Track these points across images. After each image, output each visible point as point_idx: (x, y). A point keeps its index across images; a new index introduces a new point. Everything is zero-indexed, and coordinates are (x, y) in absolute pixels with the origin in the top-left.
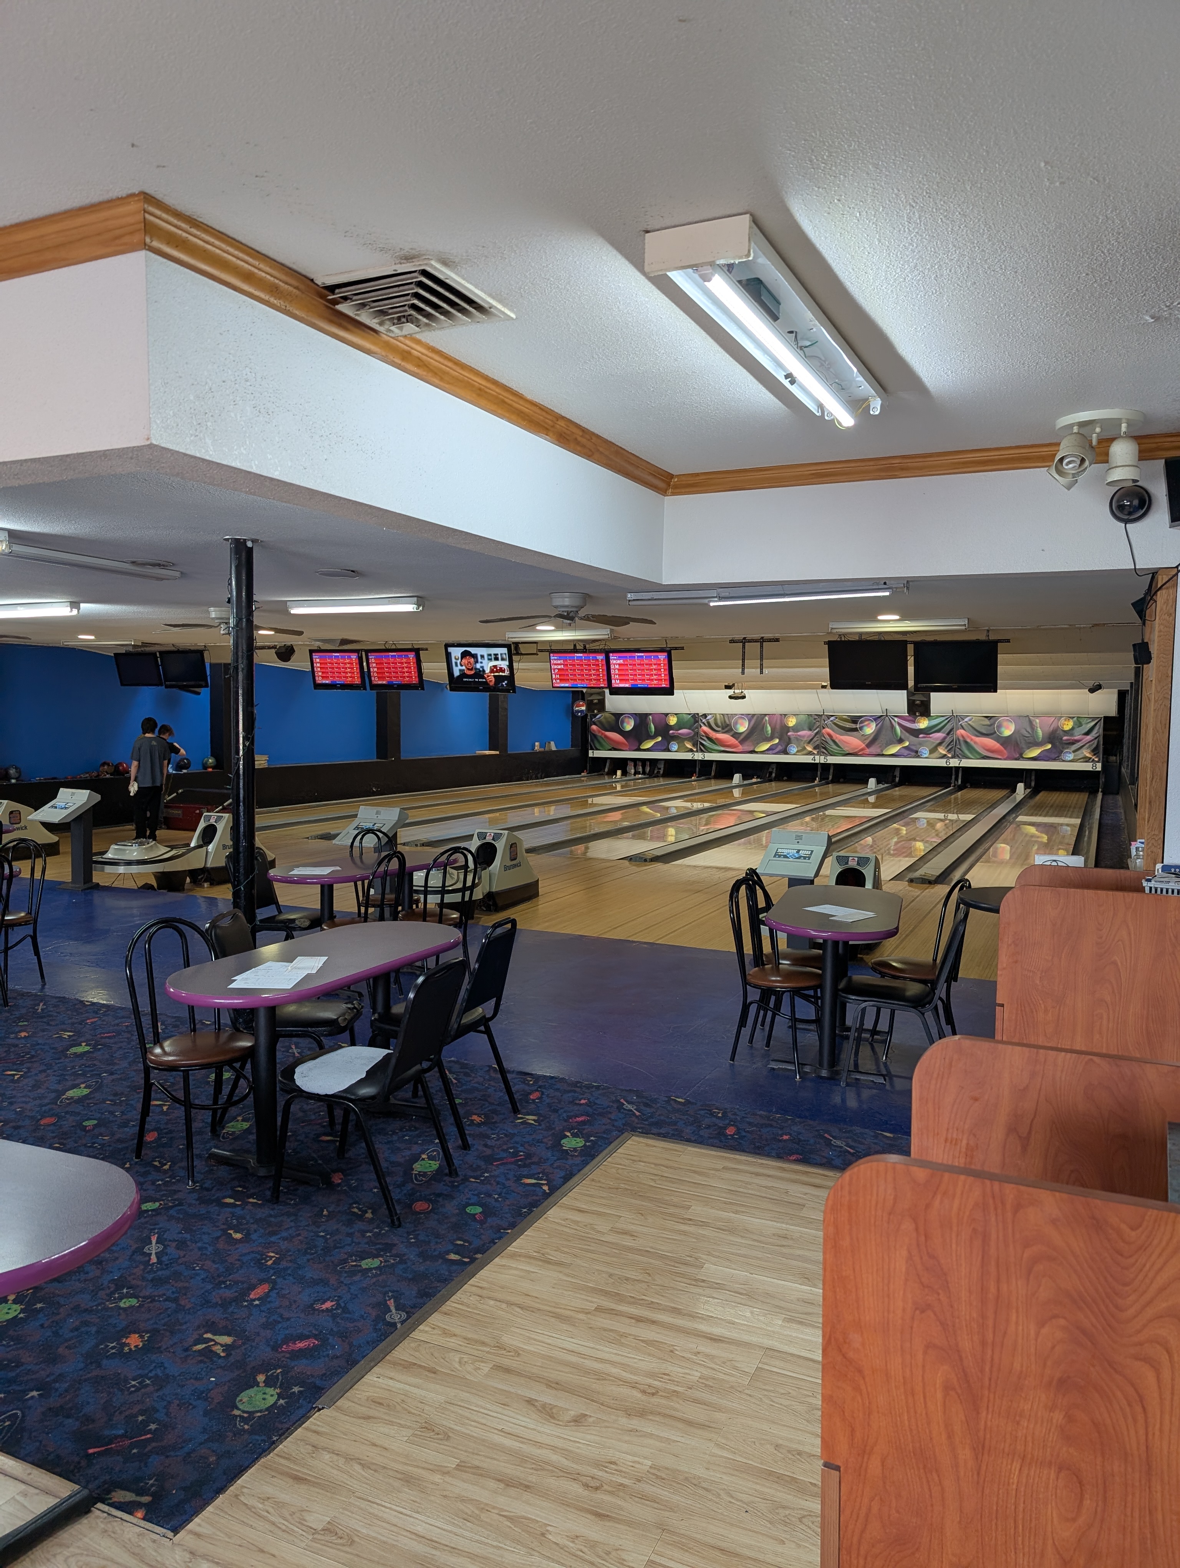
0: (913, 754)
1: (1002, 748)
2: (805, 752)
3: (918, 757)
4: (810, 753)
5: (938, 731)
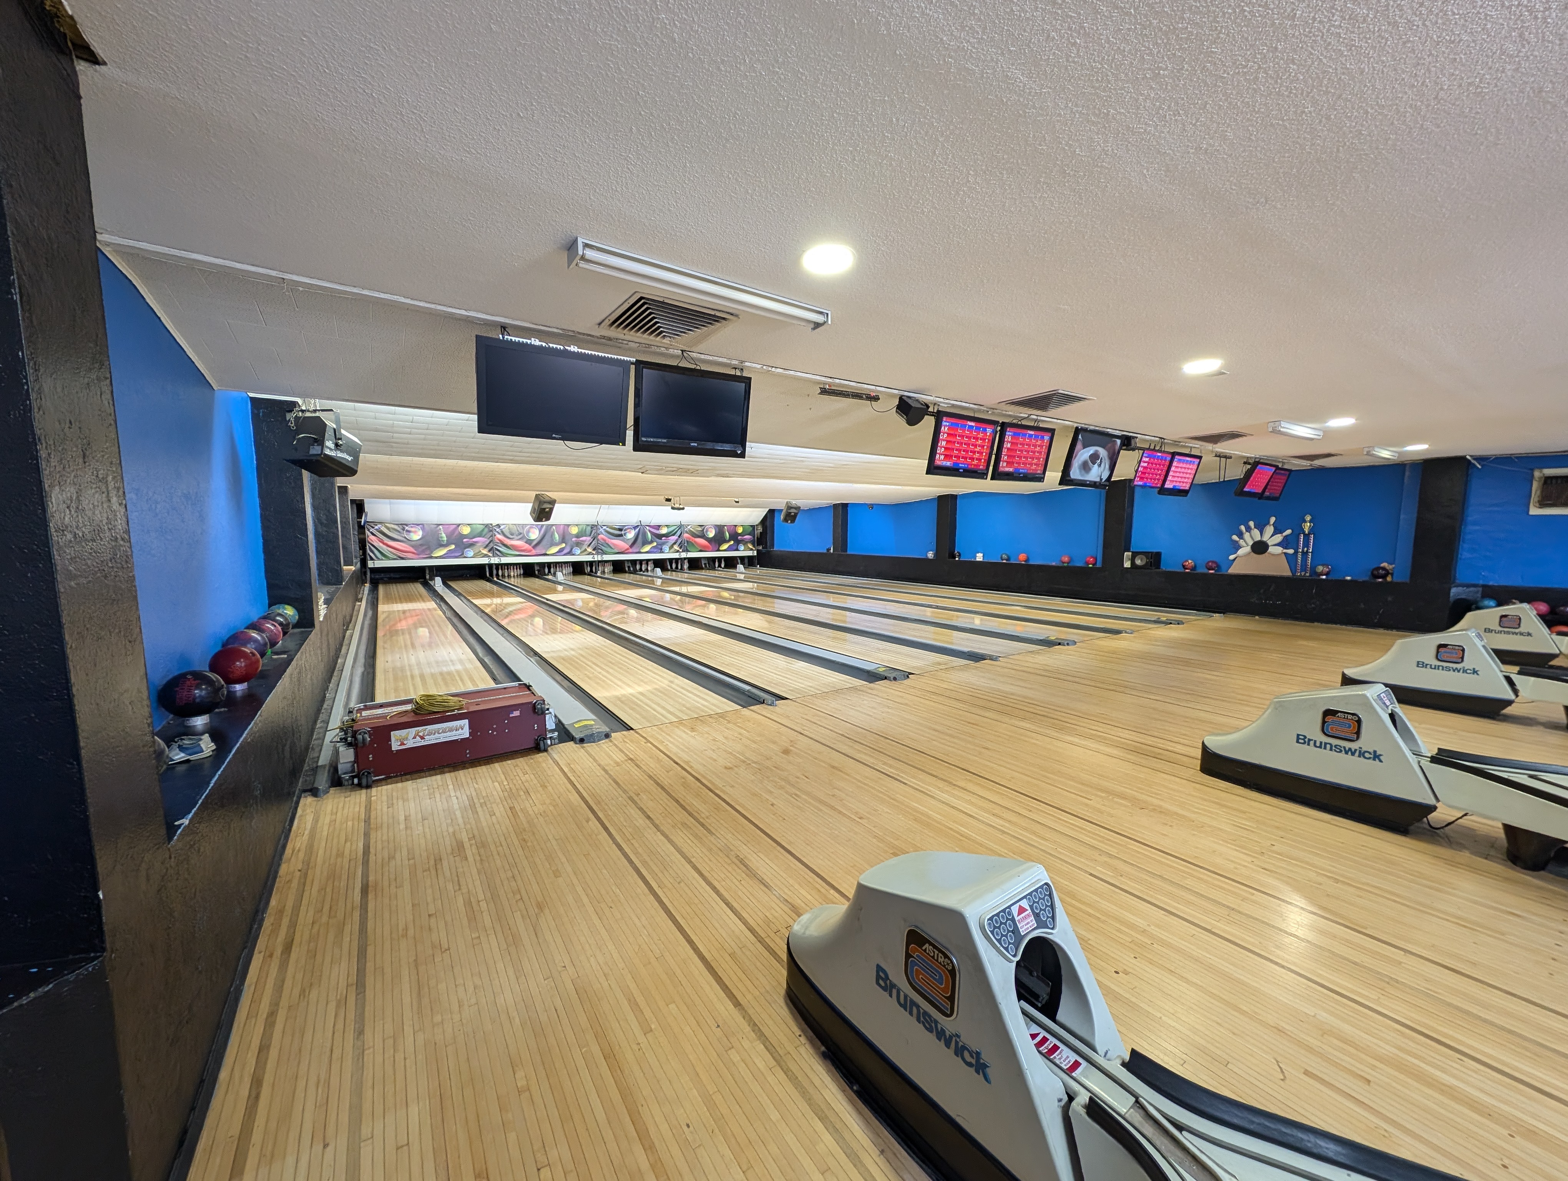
0: (659, 550)
1: (708, 544)
2: (585, 553)
3: (662, 552)
4: (590, 554)
5: (674, 535)
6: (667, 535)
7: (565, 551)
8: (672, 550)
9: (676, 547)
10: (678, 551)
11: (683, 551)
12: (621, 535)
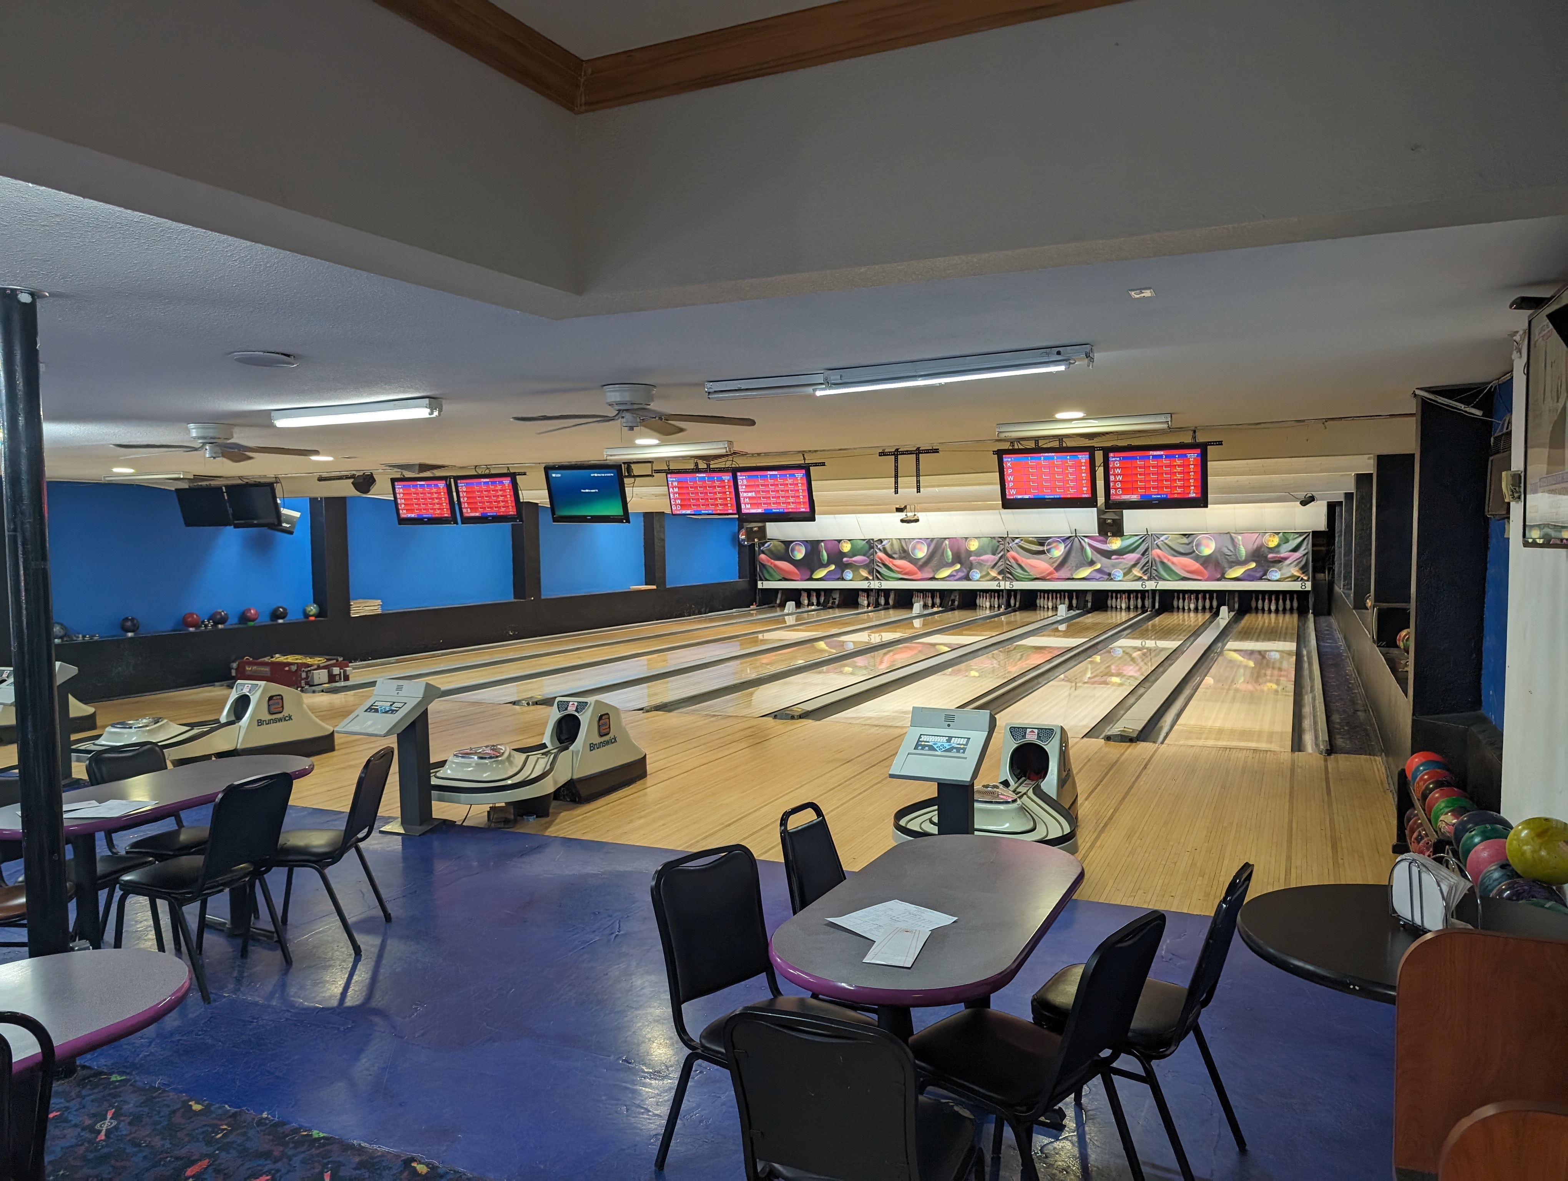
0: (1106, 577)
1: (1202, 568)
2: (988, 578)
3: (1111, 580)
4: (994, 579)
5: (1133, 551)
6: (1120, 552)
7: (961, 574)
8: (1130, 577)
9: (1137, 572)
10: (1140, 579)
11: (1150, 579)
12: (1043, 552)
